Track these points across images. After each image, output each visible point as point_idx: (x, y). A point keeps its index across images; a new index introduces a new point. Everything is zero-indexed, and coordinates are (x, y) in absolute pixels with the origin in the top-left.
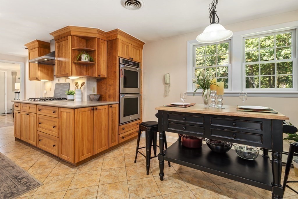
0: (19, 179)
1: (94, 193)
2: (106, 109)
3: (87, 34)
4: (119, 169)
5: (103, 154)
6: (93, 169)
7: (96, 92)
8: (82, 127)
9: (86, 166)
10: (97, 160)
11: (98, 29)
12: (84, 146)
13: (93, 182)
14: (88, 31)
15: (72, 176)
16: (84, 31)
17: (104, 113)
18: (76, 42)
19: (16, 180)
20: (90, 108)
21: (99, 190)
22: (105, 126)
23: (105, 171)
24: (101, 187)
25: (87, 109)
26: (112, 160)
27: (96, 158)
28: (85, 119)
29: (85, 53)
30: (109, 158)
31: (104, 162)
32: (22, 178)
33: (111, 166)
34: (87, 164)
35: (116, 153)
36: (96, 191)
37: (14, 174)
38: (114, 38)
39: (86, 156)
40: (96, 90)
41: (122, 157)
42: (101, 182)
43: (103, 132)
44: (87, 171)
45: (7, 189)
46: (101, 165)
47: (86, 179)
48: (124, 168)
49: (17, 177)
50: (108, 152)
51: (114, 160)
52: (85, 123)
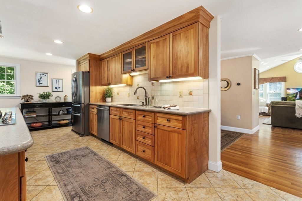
0: (56, 161)
19: (58, 160)
32: (54, 161)
37: (58, 165)
45: (64, 156)
49: (57, 162)
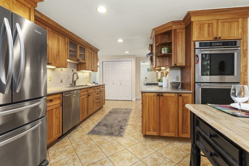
1: (132, 162)
2: (174, 97)
3: (165, 30)
4: (169, 161)
5: (174, 140)
6: (152, 147)
7: (180, 80)
8: (148, 108)
9: (152, 141)
10: (163, 142)
11: (172, 21)
12: (150, 124)
13: (141, 155)
14: (166, 27)
15: (137, 142)
16: (163, 28)
17: (172, 100)
18: (159, 39)
20: (156, 94)
21: (136, 164)
22: (174, 113)
23: (156, 154)
24: (140, 162)
25: (153, 94)
26: (174, 150)
27: (164, 140)
28: (151, 102)
29: (164, 46)
30: (173, 146)
31: (165, 147)
33: (166, 153)
34: (154, 140)
35: (185, 146)
36: (134, 162)
38: (189, 23)
39: (151, 133)
40: (180, 78)
41: (186, 154)
42: (144, 160)
43: (171, 119)
44: (148, 145)
46: (161, 147)
47: (140, 150)
48: (174, 163)
50: (180, 141)
51: (176, 150)
52: (151, 106)
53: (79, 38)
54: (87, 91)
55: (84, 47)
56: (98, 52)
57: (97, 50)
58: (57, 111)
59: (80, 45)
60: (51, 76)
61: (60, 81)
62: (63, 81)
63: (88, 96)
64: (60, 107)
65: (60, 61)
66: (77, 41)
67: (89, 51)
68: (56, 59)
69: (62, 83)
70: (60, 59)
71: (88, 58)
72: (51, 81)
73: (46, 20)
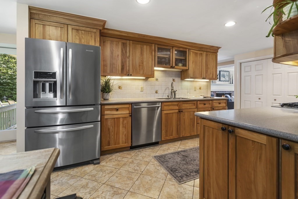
53: (172, 40)
54: (178, 105)
55: (184, 50)
56: (219, 50)
57: (217, 48)
58: (125, 120)
59: (176, 48)
60: (142, 86)
61: (155, 91)
62: (159, 92)
63: (180, 112)
64: (128, 117)
65: (143, 71)
66: (171, 44)
67: (197, 53)
68: (138, 69)
69: (157, 94)
70: (144, 69)
71: (193, 63)
72: (142, 91)
73: (126, 35)
